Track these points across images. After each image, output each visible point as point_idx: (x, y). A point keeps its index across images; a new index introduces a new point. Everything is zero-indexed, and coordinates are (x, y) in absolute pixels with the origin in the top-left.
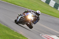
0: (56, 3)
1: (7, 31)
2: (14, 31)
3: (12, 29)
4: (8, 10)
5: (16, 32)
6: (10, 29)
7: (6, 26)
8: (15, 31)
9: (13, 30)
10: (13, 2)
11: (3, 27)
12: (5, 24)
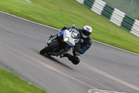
0: (126, 16)
1: (11, 83)
2: (27, 83)
3: (24, 77)
4: (13, 34)
5: (32, 86)
6: (18, 78)
7: (10, 71)
8: (29, 83)
9: (25, 80)
10: (24, 14)
11: (2, 74)
12: (6, 67)
